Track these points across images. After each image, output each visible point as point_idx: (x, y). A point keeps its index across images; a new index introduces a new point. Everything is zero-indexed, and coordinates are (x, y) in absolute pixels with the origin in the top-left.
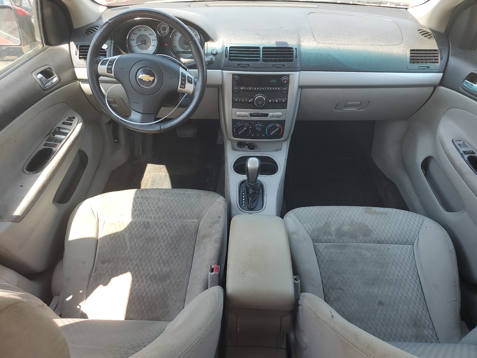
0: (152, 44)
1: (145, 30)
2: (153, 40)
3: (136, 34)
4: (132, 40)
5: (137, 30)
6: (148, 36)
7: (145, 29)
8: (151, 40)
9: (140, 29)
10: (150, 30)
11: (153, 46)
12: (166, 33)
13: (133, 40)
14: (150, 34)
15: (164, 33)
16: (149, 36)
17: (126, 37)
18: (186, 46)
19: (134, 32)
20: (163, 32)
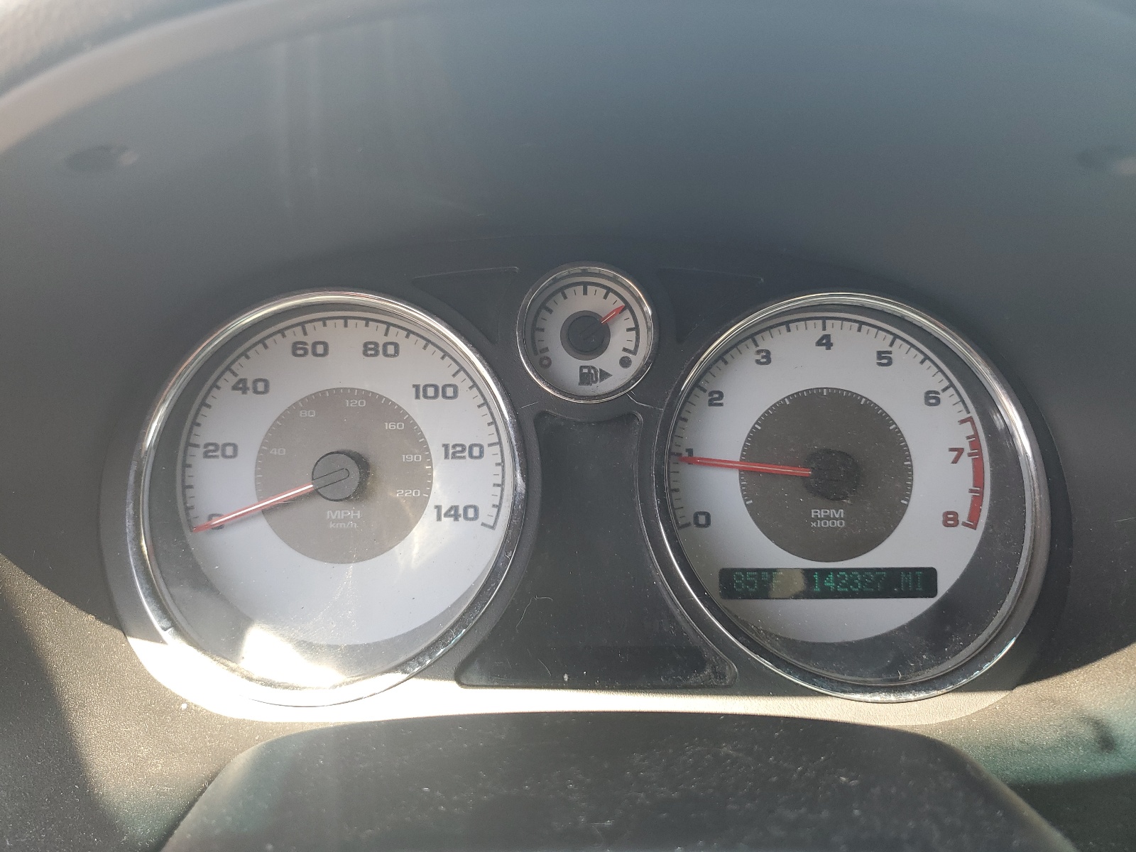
0: (441, 494)
1: (370, 349)
2: (455, 452)
3: (262, 387)
4: (212, 450)
5: (281, 346)
6: (397, 413)
7: (375, 334)
8: (436, 451)
9: (316, 333)
10: (428, 341)
11: (454, 513)
12: (604, 375)
13: (228, 451)
14: (420, 391)
15: (586, 378)
16: (419, 411)
17: (143, 424)
18: (830, 517)
19: (248, 369)
20: (569, 366)
